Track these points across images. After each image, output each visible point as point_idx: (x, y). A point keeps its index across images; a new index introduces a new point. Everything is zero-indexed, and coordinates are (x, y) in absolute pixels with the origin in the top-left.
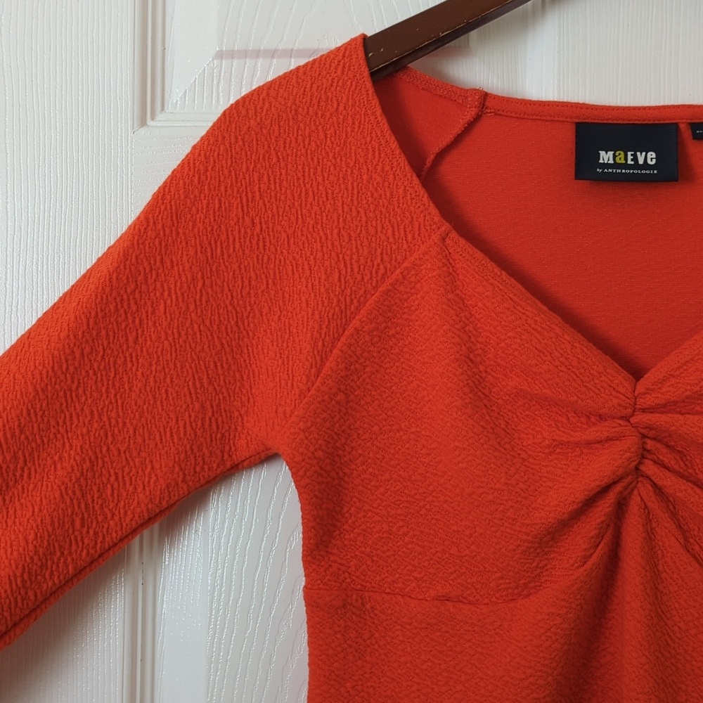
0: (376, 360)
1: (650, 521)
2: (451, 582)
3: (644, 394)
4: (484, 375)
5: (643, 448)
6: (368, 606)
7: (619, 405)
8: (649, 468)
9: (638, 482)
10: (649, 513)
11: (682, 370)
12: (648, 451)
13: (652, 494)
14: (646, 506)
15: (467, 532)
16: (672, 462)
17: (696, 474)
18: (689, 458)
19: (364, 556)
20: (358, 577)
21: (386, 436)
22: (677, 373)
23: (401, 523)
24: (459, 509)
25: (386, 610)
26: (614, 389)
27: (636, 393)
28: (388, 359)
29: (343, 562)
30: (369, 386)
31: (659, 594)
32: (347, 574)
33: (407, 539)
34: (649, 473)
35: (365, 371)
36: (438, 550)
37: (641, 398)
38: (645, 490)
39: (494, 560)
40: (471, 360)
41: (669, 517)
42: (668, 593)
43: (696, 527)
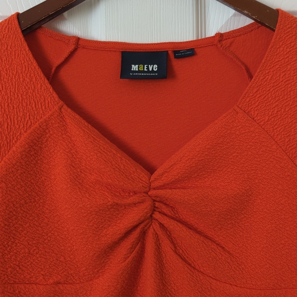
0: (24, 167)
1: (159, 240)
2: (61, 275)
3: (154, 181)
4: (79, 173)
5: (154, 206)
6: (17, 292)
7: (143, 186)
8: (157, 216)
9: (152, 222)
10: (158, 236)
11: (170, 169)
12: (156, 207)
13: (159, 228)
14: (156, 234)
15: (69, 249)
16: (168, 212)
17: (179, 216)
18: (176, 209)
19: (15, 266)
20: (12, 277)
21: (28, 205)
22: (168, 170)
23: (35, 248)
24: (65, 238)
25: (26, 292)
26: (140, 179)
27: (150, 180)
28: (30, 166)
29: (4, 270)
30: (19, 180)
31: (164, 275)
32: (6, 276)
34: (157, 218)
35: (18, 172)
36: (54, 259)
37: (153, 183)
38: (155, 226)
39: (82, 262)
40: (73, 167)
41: (167, 238)
42: (168, 273)
43: (180, 242)
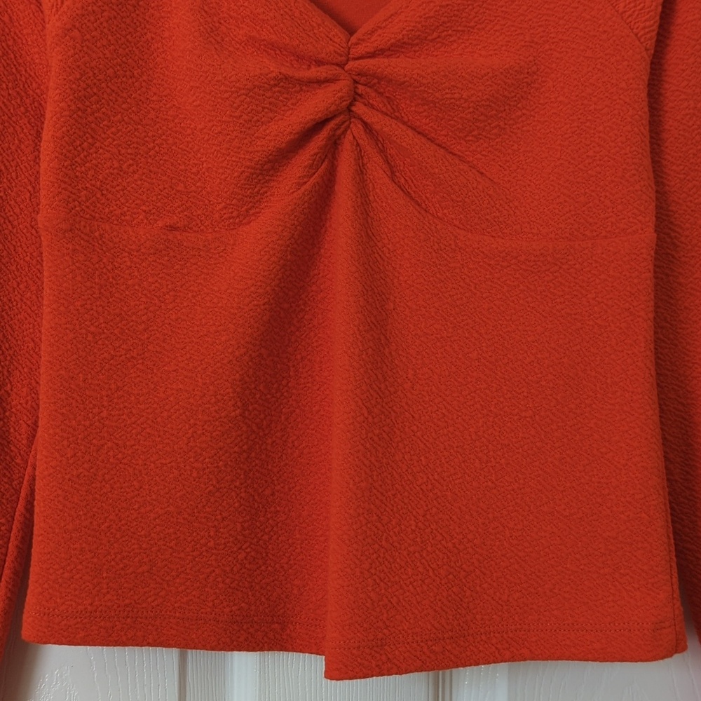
0: (115, 7)
1: (362, 157)
3: (357, 44)
4: (217, 25)
5: (355, 92)
6: (97, 234)
7: (335, 52)
8: (359, 108)
9: (351, 123)
10: (360, 150)
11: (387, 22)
12: (359, 95)
13: (362, 132)
14: (358, 145)
16: (380, 105)
17: (402, 117)
18: (395, 103)
19: (94, 188)
20: (88, 207)
21: (120, 80)
22: (384, 25)
25: (114, 238)
26: (331, 40)
27: (350, 43)
28: (125, 8)
29: (74, 191)
30: (105, 30)
31: (369, 220)
32: (77, 202)
33: (136, 176)
34: (360, 112)
35: (103, 15)
37: (353, 48)
38: (357, 129)
39: (218, 191)
40: (206, 12)
41: (377, 152)
42: (378, 219)
43: (402, 163)
